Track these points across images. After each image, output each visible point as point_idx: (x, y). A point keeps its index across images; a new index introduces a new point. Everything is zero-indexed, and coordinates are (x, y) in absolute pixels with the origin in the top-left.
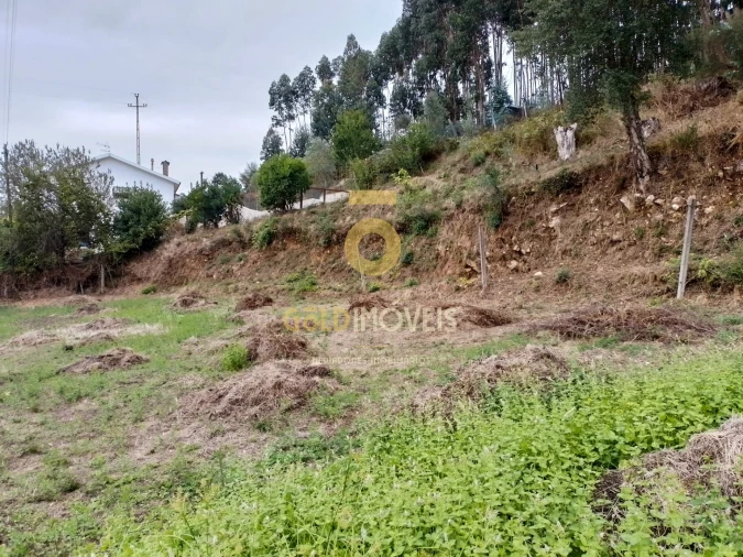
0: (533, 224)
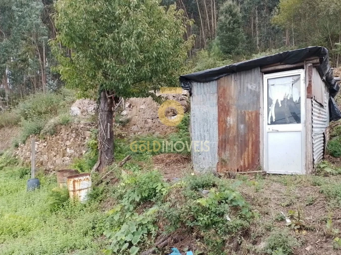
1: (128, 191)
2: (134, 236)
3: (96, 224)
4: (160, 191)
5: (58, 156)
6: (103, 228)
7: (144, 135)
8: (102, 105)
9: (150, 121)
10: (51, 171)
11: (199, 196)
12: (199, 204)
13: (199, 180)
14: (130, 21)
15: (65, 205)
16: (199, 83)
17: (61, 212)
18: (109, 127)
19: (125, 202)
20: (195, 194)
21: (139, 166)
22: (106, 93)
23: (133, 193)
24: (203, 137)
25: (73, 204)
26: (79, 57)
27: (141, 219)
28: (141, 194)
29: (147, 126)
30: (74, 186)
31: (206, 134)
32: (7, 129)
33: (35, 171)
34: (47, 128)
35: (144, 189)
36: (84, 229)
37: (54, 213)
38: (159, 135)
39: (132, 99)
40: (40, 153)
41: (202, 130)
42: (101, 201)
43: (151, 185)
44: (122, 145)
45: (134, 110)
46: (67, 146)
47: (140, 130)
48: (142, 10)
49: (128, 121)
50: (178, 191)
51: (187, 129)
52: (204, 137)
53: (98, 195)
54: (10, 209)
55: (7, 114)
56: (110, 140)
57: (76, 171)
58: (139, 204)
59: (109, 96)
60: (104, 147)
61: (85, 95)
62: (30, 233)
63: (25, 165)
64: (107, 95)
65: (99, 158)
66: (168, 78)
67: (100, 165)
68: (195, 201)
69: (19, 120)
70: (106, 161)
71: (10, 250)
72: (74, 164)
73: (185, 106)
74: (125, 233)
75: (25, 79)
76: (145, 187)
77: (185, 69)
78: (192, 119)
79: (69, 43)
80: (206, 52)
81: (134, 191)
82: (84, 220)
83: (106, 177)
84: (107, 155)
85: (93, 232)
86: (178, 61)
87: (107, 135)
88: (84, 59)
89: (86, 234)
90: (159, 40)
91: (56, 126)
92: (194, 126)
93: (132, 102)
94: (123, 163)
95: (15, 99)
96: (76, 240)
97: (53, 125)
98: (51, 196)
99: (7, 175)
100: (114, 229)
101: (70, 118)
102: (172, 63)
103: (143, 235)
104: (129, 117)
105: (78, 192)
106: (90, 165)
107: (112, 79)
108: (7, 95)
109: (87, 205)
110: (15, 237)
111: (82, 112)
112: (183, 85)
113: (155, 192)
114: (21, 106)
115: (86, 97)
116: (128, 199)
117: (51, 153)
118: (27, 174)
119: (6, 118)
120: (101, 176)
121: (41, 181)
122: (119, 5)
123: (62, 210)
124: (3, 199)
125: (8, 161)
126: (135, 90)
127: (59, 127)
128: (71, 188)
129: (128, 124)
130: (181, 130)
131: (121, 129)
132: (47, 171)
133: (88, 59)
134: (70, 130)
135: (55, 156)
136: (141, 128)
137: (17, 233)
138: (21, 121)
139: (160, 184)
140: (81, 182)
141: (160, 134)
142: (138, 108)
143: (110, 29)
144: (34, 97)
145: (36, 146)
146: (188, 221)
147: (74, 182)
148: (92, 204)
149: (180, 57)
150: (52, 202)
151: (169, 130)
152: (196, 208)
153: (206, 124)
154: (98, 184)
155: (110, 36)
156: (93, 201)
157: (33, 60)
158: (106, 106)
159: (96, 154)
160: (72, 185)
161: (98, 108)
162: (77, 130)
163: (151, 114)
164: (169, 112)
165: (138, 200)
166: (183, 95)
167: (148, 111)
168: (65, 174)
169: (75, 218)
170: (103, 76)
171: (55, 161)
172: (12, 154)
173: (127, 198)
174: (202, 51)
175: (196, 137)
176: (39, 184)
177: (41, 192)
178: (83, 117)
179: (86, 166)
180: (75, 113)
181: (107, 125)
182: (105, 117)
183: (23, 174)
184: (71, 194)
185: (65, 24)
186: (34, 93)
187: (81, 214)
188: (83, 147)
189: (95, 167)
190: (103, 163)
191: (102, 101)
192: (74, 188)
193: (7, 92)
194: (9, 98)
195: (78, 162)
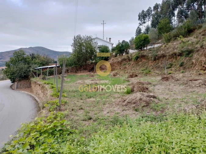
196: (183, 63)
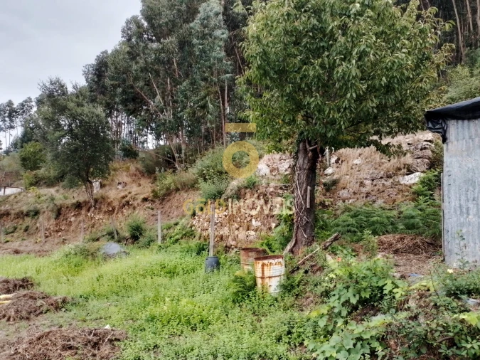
0: (67, 219)
1: (338, 286)
2: (350, 354)
3: (293, 328)
4: (391, 292)
5: (241, 229)
6: (303, 336)
7: (360, 203)
8: (301, 160)
9: (368, 182)
10: (233, 249)
11: (462, 309)
12: (462, 321)
13: (463, 282)
14: (349, 36)
15: (251, 295)
16: (460, 122)
17: (247, 305)
18: (309, 191)
19: (334, 301)
20: (454, 304)
21: (353, 250)
22: (307, 144)
23: (345, 291)
24: (464, 210)
25: (261, 296)
26: (272, 97)
27: (361, 331)
28: (359, 293)
29: (364, 190)
30: (263, 271)
31: (471, 206)
32: (182, 193)
33: (214, 247)
34: (229, 192)
35: (364, 286)
36: (277, 333)
37: (238, 305)
38: (383, 205)
39: (342, 151)
40: (219, 224)
41: (463, 198)
42: (297, 295)
43: (375, 281)
44: (326, 218)
45: (344, 166)
46: (252, 216)
47: (353, 196)
48: (368, 17)
49: (335, 183)
50: (421, 296)
51: (431, 195)
52: (468, 209)
53: (293, 287)
54: (187, 293)
55: (183, 174)
56: (311, 211)
57: (264, 251)
58: (355, 308)
59: (311, 148)
60: (301, 220)
61: (277, 148)
62: (210, 327)
63: (202, 239)
64: (308, 146)
65: (294, 235)
66: (404, 116)
67: (295, 245)
68: (455, 316)
69: (196, 182)
70: (304, 239)
71: (189, 345)
72: (261, 241)
73: (429, 159)
74: (337, 348)
75: (203, 131)
76: (364, 284)
77: (433, 100)
78: (445, 180)
79: (261, 79)
80: (467, 69)
81: (347, 288)
82: (276, 320)
83: (304, 263)
84: (305, 231)
85: (290, 338)
86: (421, 88)
87: (305, 203)
88: (280, 99)
89: (279, 339)
90: (391, 58)
91: (239, 189)
92: (449, 191)
93: (341, 155)
94: (328, 244)
95: (192, 155)
96: (267, 346)
97: (236, 188)
98: (234, 281)
99: (182, 250)
100: (318, 340)
101: (257, 180)
102: (412, 92)
103: (363, 355)
104: (335, 177)
105: (267, 280)
106: (281, 243)
107: (316, 124)
108: (183, 151)
109: (279, 299)
110: (194, 329)
111: (271, 171)
112: (430, 125)
113: (382, 293)
114: (199, 164)
115: (279, 150)
116: (339, 299)
117: (232, 225)
118: (204, 250)
119: (182, 180)
120: (298, 260)
121: (221, 261)
122: (332, 15)
123: (247, 301)
124: (179, 279)
125: (184, 233)
126: (349, 138)
127: (243, 190)
128: (259, 274)
129: (334, 187)
130: (421, 197)
131: (324, 195)
132: (227, 249)
133: (285, 99)
134: (256, 195)
135: (238, 229)
136: (355, 193)
137: (195, 325)
138: (198, 183)
139: (391, 281)
140: (272, 267)
141: (384, 202)
142: (350, 164)
143: (317, 53)
144: (213, 153)
145: (216, 216)
146: (443, 346)
147: (263, 265)
148: (286, 298)
149: (425, 82)
150: (235, 290)
151: (400, 196)
152: (456, 327)
153: (471, 188)
154: (293, 272)
155: (317, 62)
156: (287, 295)
157: (213, 105)
158: (306, 161)
159: (290, 230)
160: (261, 270)
161: (295, 165)
162: (266, 195)
163: (371, 172)
164: (400, 169)
165: (354, 301)
166: (426, 141)
167: (366, 168)
168: (250, 254)
169: (265, 315)
170: (304, 120)
171: (237, 236)
172: (188, 224)
173: (337, 297)
174: (459, 68)
175: (453, 210)
176: (218, 264)
177: (221, 275)
178: (273, 177)
179: (276, 245)
180: (262, 173)
181: (306, 189)
182: (303, 178)
183: (201, 250)
184: (259, 281)
185: (257, 54)
186: (213, 148)
187: (272, 310)
188: (272, 219)
189: (289, 247)
190: (299, 242)
191: (301, 156)
192: (263, 273)
193: (183, 147)
194: (185, 155)
195: (266, 239)
196: (28, 227)
